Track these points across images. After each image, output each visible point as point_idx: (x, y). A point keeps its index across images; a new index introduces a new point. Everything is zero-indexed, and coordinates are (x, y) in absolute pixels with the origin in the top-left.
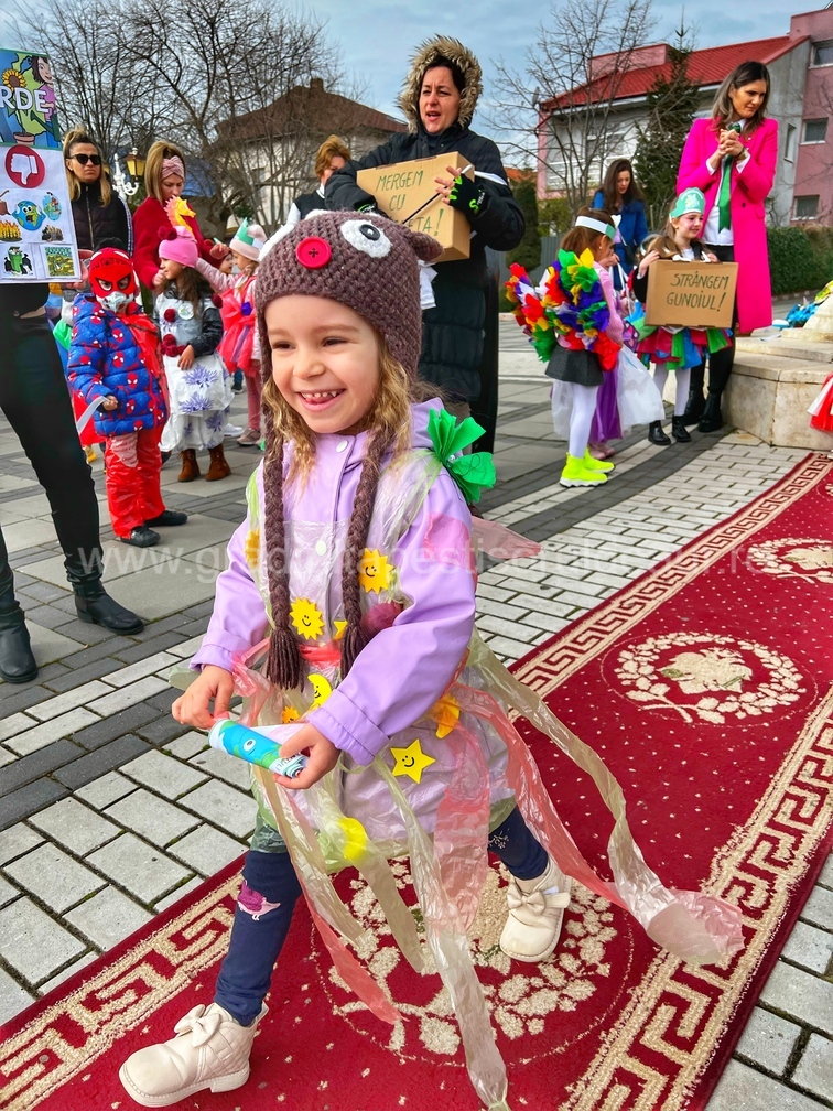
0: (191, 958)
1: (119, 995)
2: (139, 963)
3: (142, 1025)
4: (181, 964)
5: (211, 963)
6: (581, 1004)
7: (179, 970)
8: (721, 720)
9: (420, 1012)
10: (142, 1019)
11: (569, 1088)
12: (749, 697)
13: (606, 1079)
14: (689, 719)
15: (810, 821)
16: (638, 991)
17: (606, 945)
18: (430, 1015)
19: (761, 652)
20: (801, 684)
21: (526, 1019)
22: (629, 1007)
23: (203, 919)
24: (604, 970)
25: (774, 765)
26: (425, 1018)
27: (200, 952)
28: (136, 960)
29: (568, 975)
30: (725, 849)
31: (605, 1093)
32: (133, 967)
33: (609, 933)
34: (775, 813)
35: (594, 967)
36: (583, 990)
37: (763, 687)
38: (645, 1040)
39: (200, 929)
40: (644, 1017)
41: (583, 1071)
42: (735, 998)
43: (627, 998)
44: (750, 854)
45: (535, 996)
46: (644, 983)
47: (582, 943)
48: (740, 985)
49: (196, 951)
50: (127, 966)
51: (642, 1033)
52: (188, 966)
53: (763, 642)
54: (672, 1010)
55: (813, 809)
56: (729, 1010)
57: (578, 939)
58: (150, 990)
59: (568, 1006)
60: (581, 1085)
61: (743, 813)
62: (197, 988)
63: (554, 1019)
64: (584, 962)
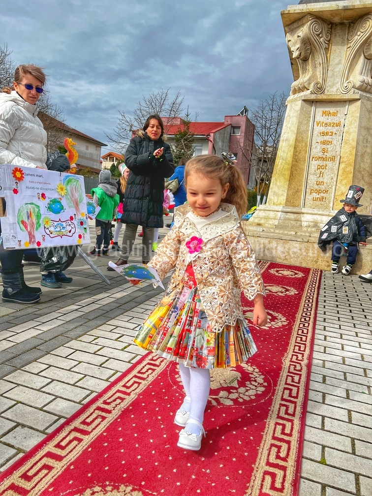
0: (133, 390)
1: (115, 400)
2: (115, 393)
3: (128, 407)
4: (131, 392)
5: (141, 391)
6: (263, 392)
7: (132, 394)
8: (268, 328)
9: (217, 397)
10: (128, 405)
11: (269, 408)
12: (273, 323)
13: (278, 406)
14: (258, 329)
15: (304, 351)
16: (277, 388)
17: (263, 379)
18: (221, 398)
19: (271, 312)
20: (287, 320)
21: (249, 396)
22: (276, 391)
23: (131, 381)
24: (266, 384)
25: (288, 338)
26: (220, 398)
27: (136, 389)
28: (114, 392)
29: (256, 386)
30: (284, 358)
31: (279, 409)
32: (114, 394)
33: (263, 377)
34: (294, 350)
35: (262, 384)
36: (263, 389)
37: (276, 320)
38: (284, 397)
39: (131, 383)
40: (282, 393)
41: (271, 405)
42: (303, 387)
43: (274, 390)
44: (291, 359)
45: (249, 391)
46: (278, 386)
47: (256, 379)
48: (303, 385)
49: (134, 389)
50: (112, 394)
51: (283, 396)
52: (134, 392)
53: (271, 310)
54: (288, 391)
55: (304, 348)
56: (303, 390)
57: (255, 378)
58: (125, 399)
59: (259, 392)
60: (272, 408)
61: (285, 350)
62: (141, 397)
63: (256, 395)
64: (259, 383)
